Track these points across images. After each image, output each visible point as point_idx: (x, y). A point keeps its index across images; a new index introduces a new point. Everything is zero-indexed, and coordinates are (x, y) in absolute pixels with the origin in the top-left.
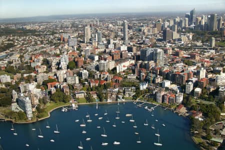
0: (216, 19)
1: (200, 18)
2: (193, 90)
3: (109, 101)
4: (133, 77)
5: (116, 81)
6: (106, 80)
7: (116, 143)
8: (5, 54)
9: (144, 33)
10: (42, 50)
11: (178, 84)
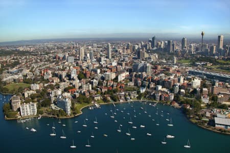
0: (171, 44)
1: (160, 43)
2: (179, 91)
3: (121, 101)
4: (132, 84)
5: (120, 87)
6: (113, 86)
7: (142, 126)
8: (16, 70)
9: (120, 53)
10: (46, 66)
11: (167, 88)
